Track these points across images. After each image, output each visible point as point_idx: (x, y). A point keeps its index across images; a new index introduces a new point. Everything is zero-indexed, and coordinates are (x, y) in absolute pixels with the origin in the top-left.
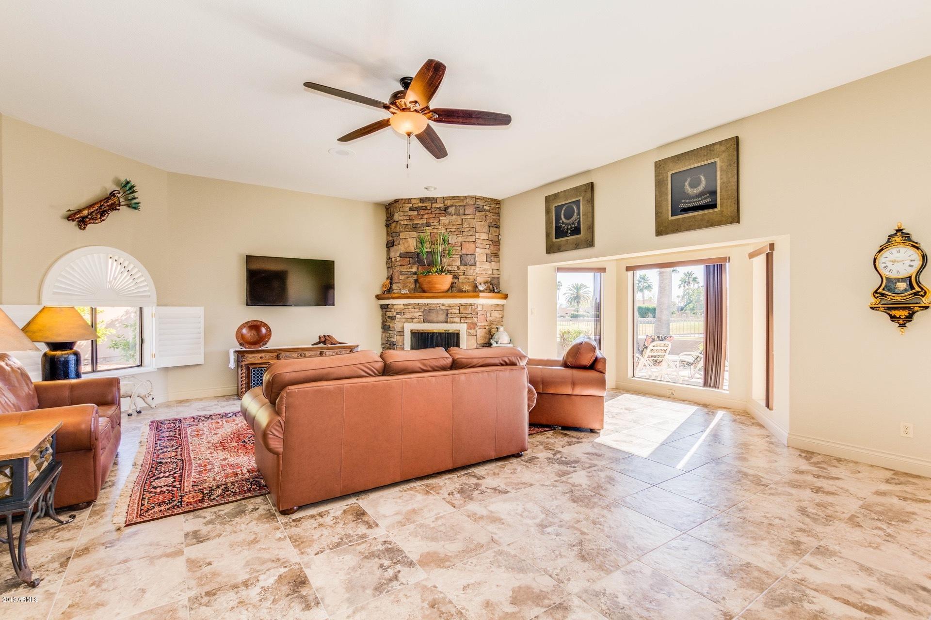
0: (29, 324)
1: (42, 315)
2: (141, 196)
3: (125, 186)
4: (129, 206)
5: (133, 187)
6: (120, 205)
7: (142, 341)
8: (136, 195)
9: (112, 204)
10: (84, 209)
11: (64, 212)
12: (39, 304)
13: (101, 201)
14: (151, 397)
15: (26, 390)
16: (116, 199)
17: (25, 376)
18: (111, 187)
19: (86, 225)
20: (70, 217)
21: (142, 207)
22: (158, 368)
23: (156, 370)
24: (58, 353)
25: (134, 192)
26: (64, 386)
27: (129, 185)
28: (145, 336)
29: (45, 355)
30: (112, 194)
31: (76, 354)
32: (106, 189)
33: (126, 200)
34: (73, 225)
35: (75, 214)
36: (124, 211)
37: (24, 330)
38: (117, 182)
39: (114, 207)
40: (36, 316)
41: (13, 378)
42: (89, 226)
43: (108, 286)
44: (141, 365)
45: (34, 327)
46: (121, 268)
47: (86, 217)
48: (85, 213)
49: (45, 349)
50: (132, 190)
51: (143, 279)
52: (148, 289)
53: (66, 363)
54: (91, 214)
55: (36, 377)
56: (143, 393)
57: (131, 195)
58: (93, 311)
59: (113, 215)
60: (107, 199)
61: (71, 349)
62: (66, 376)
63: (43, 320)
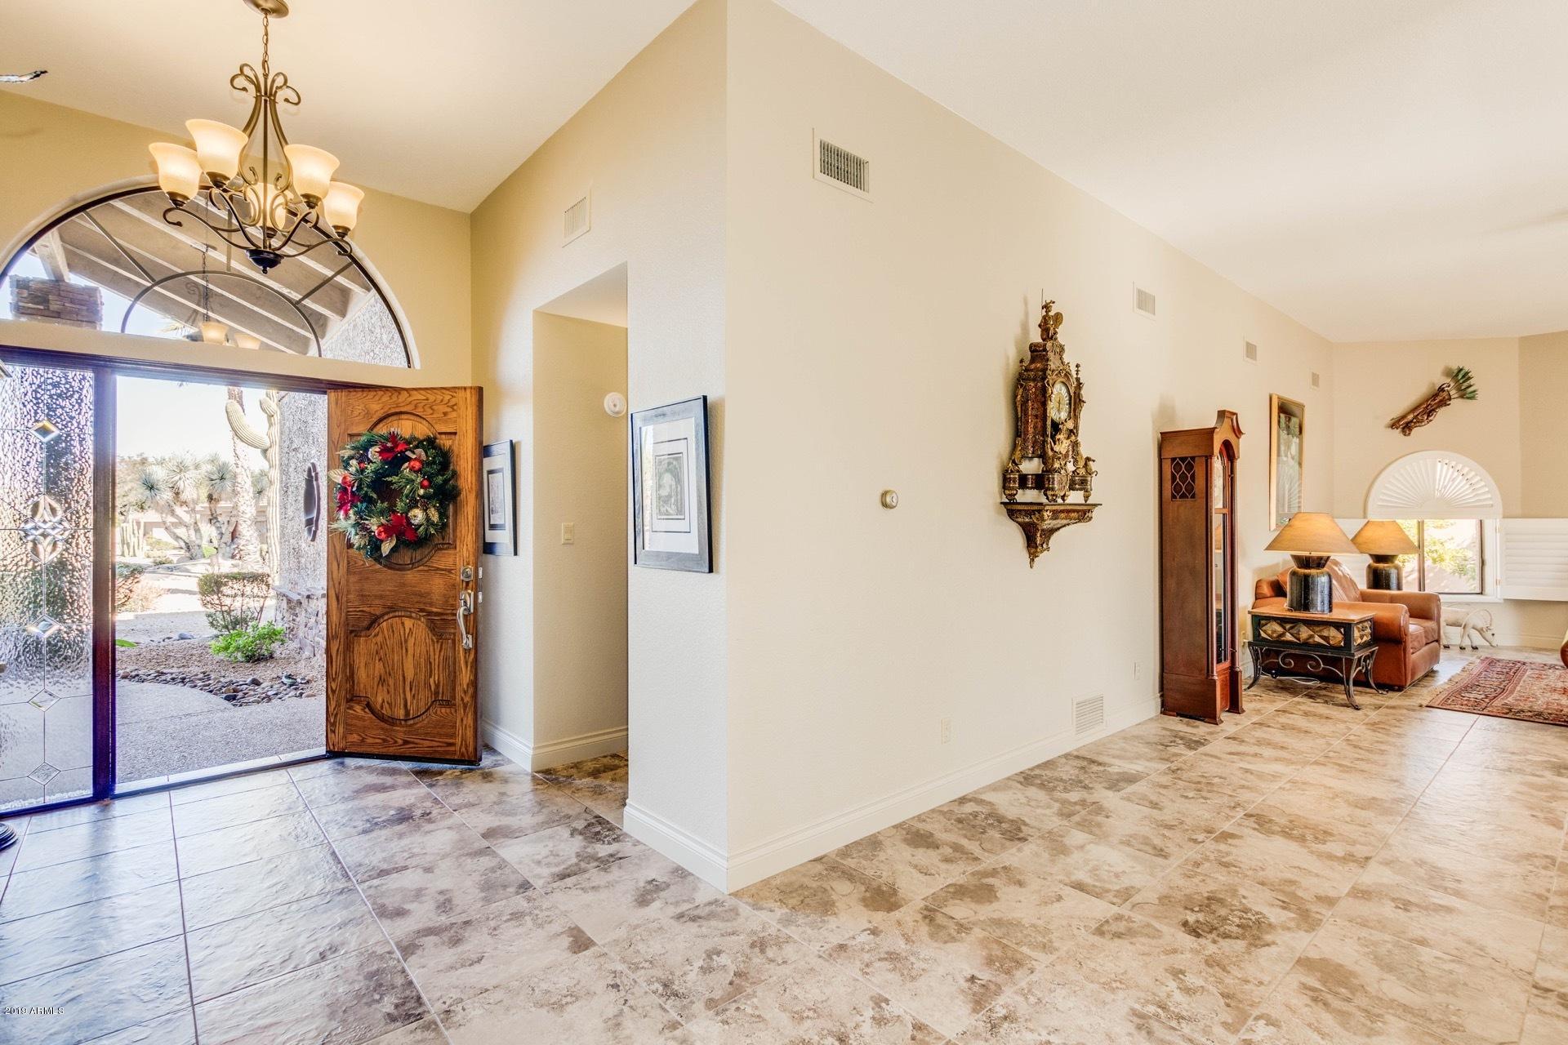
0: (1356, 536)
1: (1368, 528)
2: (1477, 382)
3: (1457, 375)
4: (1462, 397)
5: (1467, 373)
6: (1450, 399)
7: (1483, 563)
8: (1471, 382)
9: (1441, 401)
10: (1409, 413)
11: (1388, 420)
12: (1365, 517)
13: (1427, 401)
14: (1490, 633)
15: (1353, 594)
16: (1445, 394)
17: (1353, 584)
18: (1440, 380)
19: (1410, 430)
20: (1394, 425)
21: (1479, 396)
22: (1505, 600)
23: (1502, 601)
24: (1381, 565)
25: (1469, 378)
26: (1385, 595)
27: (1462, 373)
28: (1487, 557)
29: (1369, 566)
30: (1441, 389)
31: (1397, 568)
32: (1433, 384)
33: (1459, 389)
34: (1397, 432)
35: (1399, 420)
36: (1456, 404)
37: (1352, 540)
38: (1448, 373)
39: (1444, 403)
40: (1362, 529)
41: (1343, 581)
42: (1415, 431)
43: (1437, 494)
44: (1481, 593)
45: (1360, 540)
46: (1453, 473)
47: (1411, 421)
48: (1410, 417)
49: (1370, 561)
50: (1467, 377)
51: (1483, 483)
52: (1489, 496)
53: (1388, 576)
54: (1416, 417)
55: (1362, 584)
56: (1480, 625)
57: (1466, 384)
58: (1421, 525)
59: (1442, 412)
60: (1435, 396)
61: (1392, 562)
62: (1388, 587)
63: (1369, 533)
